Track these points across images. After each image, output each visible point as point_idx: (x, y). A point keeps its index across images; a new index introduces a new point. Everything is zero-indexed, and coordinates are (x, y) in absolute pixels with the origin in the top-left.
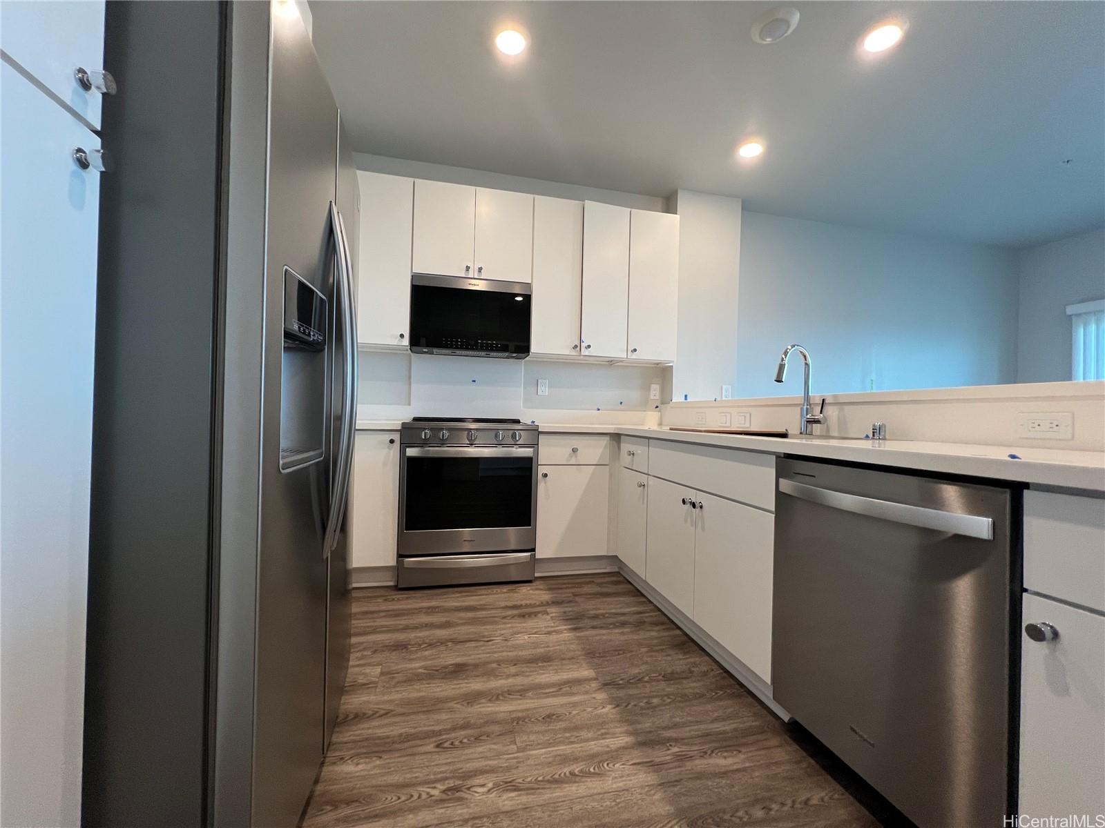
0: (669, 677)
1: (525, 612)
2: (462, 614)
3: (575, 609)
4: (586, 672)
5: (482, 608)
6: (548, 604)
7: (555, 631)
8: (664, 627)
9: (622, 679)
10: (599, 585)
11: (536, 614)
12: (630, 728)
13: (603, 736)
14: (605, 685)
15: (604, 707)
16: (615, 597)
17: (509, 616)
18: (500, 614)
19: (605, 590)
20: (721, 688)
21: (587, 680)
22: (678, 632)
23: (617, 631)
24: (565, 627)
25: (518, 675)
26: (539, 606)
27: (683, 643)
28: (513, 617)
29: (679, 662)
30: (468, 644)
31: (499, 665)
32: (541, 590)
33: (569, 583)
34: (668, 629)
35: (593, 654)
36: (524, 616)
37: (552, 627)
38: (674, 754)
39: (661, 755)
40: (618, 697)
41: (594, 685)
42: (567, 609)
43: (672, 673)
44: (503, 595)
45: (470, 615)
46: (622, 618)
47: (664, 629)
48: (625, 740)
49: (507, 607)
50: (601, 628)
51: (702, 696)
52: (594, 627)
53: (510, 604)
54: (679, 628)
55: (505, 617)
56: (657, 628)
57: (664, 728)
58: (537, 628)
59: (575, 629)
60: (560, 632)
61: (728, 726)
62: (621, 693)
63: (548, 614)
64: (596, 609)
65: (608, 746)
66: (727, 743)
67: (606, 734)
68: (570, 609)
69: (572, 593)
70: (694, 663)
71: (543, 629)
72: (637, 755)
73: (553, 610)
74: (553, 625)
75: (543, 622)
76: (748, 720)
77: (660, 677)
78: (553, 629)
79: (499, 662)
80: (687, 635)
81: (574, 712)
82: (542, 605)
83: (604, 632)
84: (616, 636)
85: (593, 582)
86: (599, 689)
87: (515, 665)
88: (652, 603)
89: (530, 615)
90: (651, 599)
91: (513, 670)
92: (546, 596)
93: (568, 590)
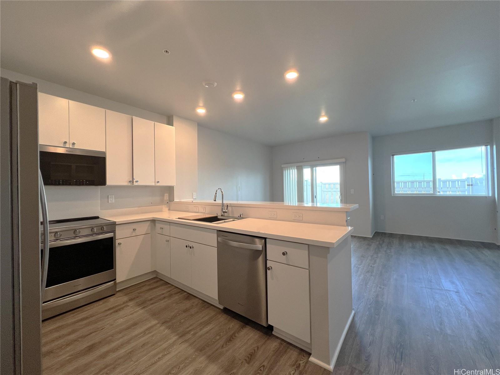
0: (185, 311)
1: (116, 310)
2: (80, 323)
3: (141, 299)
4: (154, 322)
5: (92, 316)
6: (127, 302)
7: (135, 312)
8: (180, 293)
9: (169, 319)
10: (149, 285)
11: (123, 308)
12: (176, 334)
13: (167, 341)
14: (162, 324)
15: (164, 331)
16: (157, 288)
17: (109, 314)
18: (103, 315)
19: (152, 287)
20: (203, 307)
21: (155, 325)
22: (186, 293)
23: (162, 302)
24: (139, 309)
25: (124, 336)
26: (123, 304)
27: (188, 296)
28: (111, 314)
29: (187, 304)
30: (91, 335)
31: (113, 337)
32: (121, 296)
33: (134, 289)
34: (182, 294)
35: (154, 315)
36: (117, 311)
37: (133, 311)
38: (192, 334)
39: (188, 336)
40: (169, 326)
41: (158, 325)
42: (137, 301)
43: (186, 309)
44: (101, 306)
45: (85, 322)
46: (163, 296)
47: (180, 294)
48: (175, 338)
49: (106, 311)
50: (155, 303)
51: (197, 312)
52: (152, 304)
53: (107, 309)
54: (185, 292)
55: (107, 315)
56: (178, 295)
57: (188, 328)
58: (125, 314)
59: (144, 307)
60: (137, 311)
61: (206, 318)
62: (170, 324)
63: (129, 306)
64: (151, 296)
65: (169, 343)
66: (206, 323)
67: (167, 340)
68: (139, 300)
69: (137, 293)
70: (193, 302)
71: (129, 313)
72: (181, 340)
73: (131, 304)
74: (133, 310)
75: (127, 311)
76: (212, 313)
77: (183, 312)
78: (134, 311)
79: (112, 336)
80: (188, 293)
81: (154, 338)
82: (124, 303)
83: (156, 304)
84: (162, 304)
85: (146, 285)
86: (161, 326)
87: (120, 333)
88: (173, 285)
89: (119, 310)
90: (173, 284)
91: (120, 335)
92: (125, 299)
93: (136, 292)
